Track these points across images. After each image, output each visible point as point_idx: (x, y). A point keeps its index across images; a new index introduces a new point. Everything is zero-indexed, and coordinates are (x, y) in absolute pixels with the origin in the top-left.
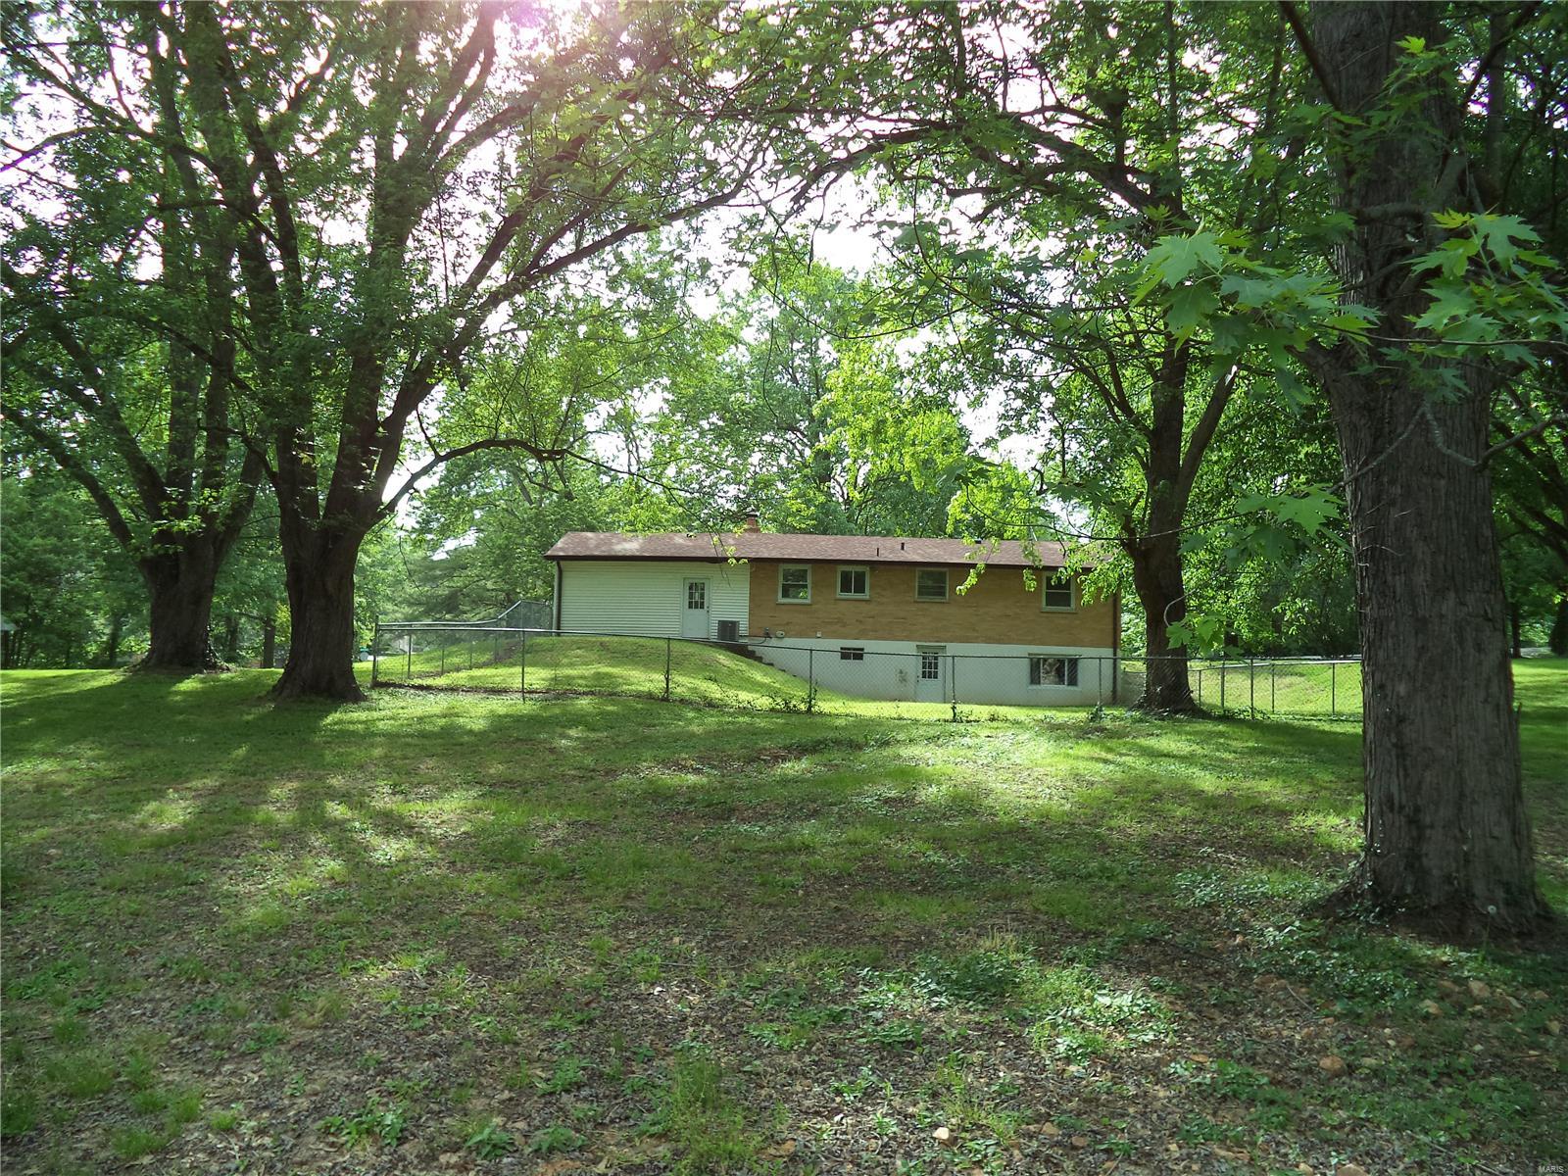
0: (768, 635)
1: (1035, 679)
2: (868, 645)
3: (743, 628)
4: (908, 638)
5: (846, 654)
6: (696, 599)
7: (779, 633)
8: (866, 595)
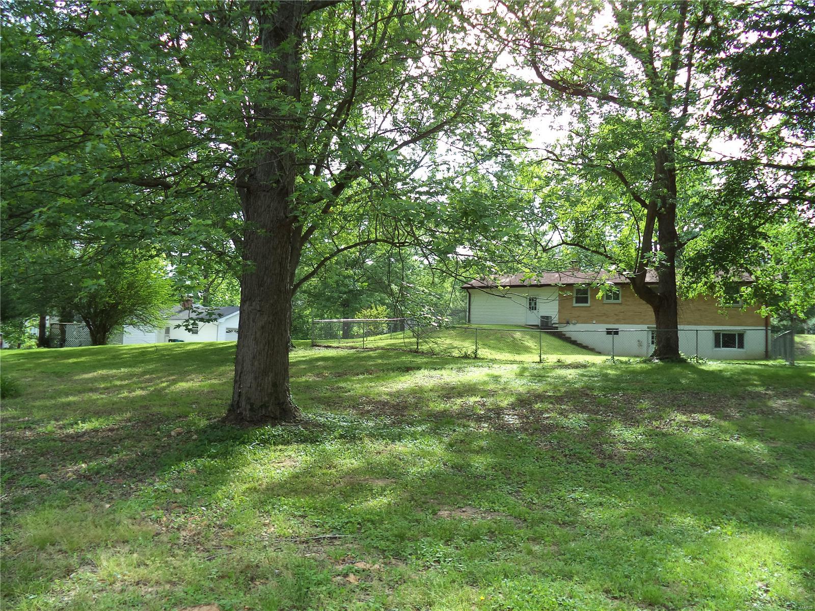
0: (568, 323)
1: (717, 345)
2: (621, 327)
3: (555, 320)
4: (642, 323)
5: (609, 332)
6: (533, 305)
7: (573, 322)
8: (619, 301)
